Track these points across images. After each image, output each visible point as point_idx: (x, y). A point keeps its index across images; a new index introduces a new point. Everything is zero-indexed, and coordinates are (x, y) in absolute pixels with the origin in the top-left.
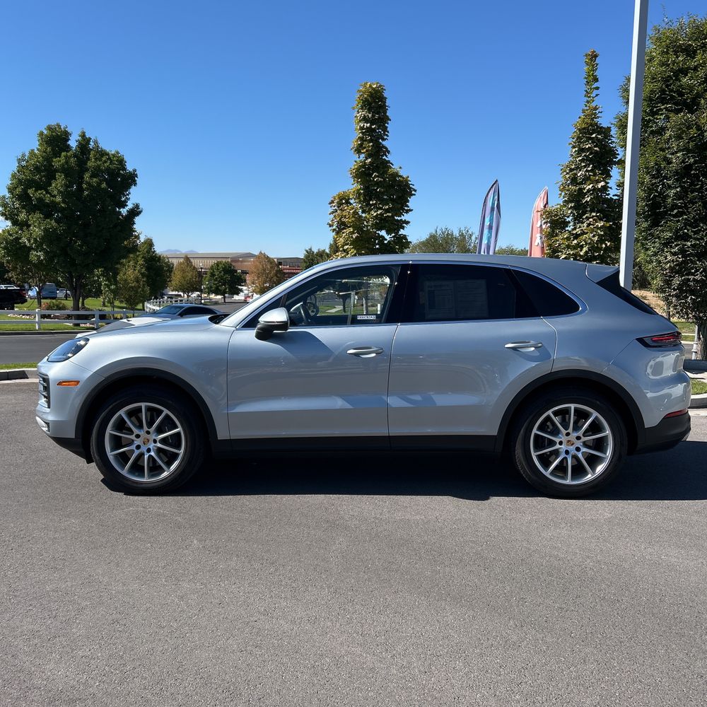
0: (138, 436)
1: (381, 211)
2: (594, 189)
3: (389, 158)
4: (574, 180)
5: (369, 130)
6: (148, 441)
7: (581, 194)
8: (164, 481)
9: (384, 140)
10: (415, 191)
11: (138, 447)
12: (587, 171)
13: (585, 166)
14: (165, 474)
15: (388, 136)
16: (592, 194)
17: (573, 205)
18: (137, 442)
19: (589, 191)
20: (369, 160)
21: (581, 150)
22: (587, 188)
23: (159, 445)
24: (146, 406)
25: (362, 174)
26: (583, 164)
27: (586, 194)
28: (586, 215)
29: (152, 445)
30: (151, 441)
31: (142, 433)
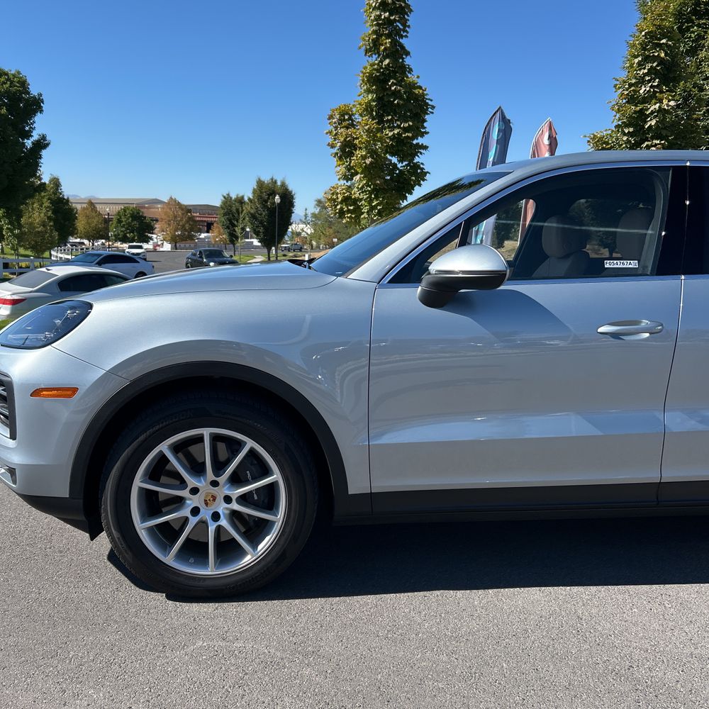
0: (195, 491)
1: (398, 130)
2: (661, 110)
3: (408, 61)
4: (632, 99)
5: (388, 22)
6: (214, 498)
7: (642, 116)
8: (247, 574)
9: (402, 37)
10: (433, 107)
11: (195, 511)
12: (651, 87)
13: (649, 81)
14: (248, 559)
15: (407, 32)
16: (656, 116)
17: (631, 130)
18: (193, 501)
19: (652, 112)
20: (387, 61)
21: (647, 59)
22: (652, 108)
23: (235, 506)
24: (211, 434)
25: (378, 81)
26: (647, 78)
27: (648, 116)
28: (646, 143)
29: (222, 508)
30: (220, 499)
31: (201, 484)
